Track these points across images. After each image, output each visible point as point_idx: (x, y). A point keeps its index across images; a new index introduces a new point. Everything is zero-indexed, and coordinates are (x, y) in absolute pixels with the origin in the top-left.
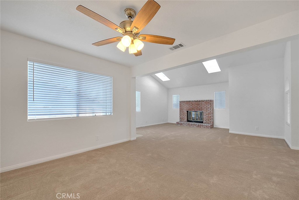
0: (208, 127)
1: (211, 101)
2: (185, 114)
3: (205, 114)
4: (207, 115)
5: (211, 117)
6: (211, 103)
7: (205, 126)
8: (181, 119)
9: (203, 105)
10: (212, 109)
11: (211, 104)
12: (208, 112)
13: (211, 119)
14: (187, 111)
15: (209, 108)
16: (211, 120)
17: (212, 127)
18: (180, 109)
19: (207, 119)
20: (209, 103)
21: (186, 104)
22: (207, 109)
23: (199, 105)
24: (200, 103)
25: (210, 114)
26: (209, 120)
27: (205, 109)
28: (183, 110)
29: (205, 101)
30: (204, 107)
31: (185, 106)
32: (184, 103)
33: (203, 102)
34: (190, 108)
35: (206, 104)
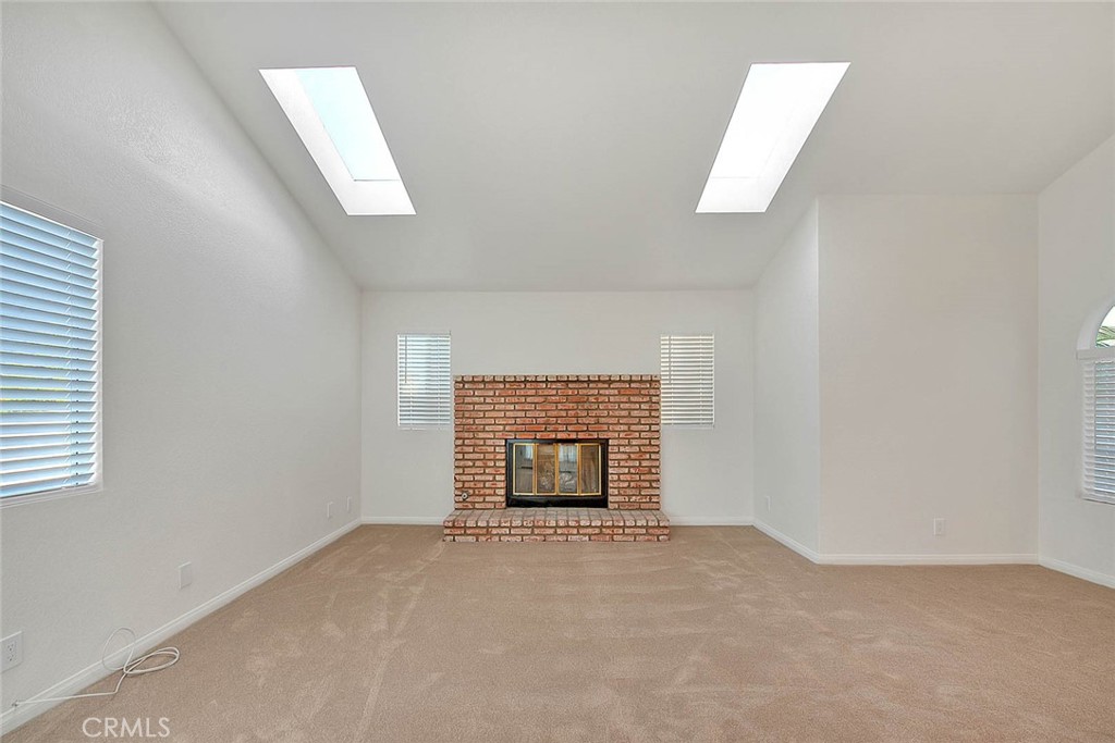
3: (620, 456)
4: (630, 463)
5: (649, 473)
6: (645, 392)
8: (467, 494)
9: (610, 406)
12: (634, 442)
13: (649, 481)
15: (639, 423)
16: (651, 487)
19: (629, 482)
20: (640, 395)
21: (500, 396)
22: (633, 428)
23: (586, 406)
24: (593, 395)
25: (648, 456)
26: (640, 488)
27: (617, 428)
28: (481, 435)
29: (620, 381)
30: (617, 413)
31: (494, 410)
32: (491, 393)
33: (606, 386)
34: (527, 421)
35: (625, 399)
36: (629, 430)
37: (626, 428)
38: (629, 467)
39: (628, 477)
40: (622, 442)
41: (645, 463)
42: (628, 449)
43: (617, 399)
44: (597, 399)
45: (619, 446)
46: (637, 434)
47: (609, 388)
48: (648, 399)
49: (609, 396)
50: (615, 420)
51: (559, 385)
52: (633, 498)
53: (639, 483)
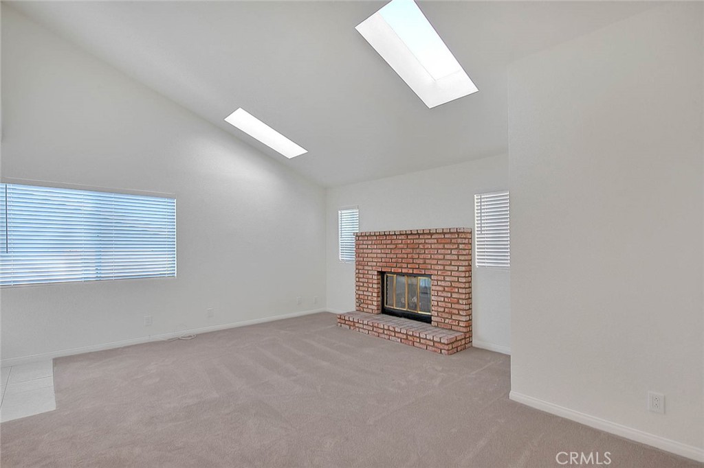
0: (441, 347)
1: (458, 233)
2: (373, 284)
3: (438, 288)
4: (445, 294)
5: (458, 303)
6: (459, 241)
7: (428, 343)
8: (360, 301)
9: (432, 251)
10: (463, 269)
11: (461, 246)
12: (447, 279)
13: (459, 310)
14: (382, 274)
15: (451, 265)
16: (459, 314)
17: (463, 344)
18: (358, 263)
19: (445, 308)
20: (451, 243)
21: (375, 244)
22: (447, 268)
23: (418, 251)
24: (421, 244)
25: (456, 290)
26: (452, 314)
27: (437, 267)
28: (366, 268)
29: (436, 233)
30: (436, 257)
31: (371, 253)
32: (370, 243)
33: (430, 237)
34: (387, 260)
35: (441, 246)
36: (444, 269)
37: (442, 267)
38: (444, 297)
39: (443, 304)
40: (440, 278)
41: (455, 295)
42: (443, 283)
43: (436, 246)
44: (424, 246)
45: (437, 280)
46: (450, 273)
47: (431, 238)
48: (456, 246)
49: (431, 244)
50: (435, 262)
51: (403, 237)
52: (447, 321)
53: (451, 310)
